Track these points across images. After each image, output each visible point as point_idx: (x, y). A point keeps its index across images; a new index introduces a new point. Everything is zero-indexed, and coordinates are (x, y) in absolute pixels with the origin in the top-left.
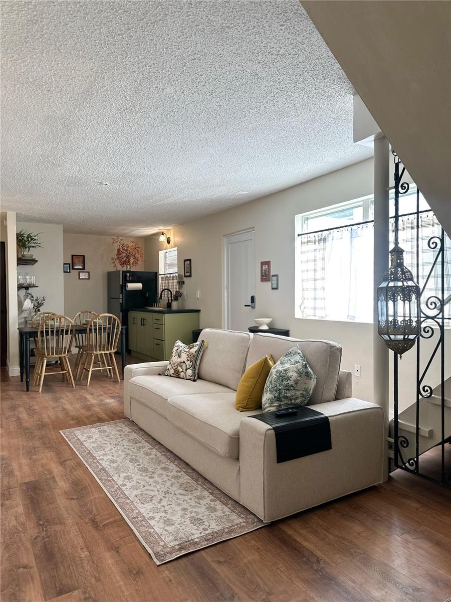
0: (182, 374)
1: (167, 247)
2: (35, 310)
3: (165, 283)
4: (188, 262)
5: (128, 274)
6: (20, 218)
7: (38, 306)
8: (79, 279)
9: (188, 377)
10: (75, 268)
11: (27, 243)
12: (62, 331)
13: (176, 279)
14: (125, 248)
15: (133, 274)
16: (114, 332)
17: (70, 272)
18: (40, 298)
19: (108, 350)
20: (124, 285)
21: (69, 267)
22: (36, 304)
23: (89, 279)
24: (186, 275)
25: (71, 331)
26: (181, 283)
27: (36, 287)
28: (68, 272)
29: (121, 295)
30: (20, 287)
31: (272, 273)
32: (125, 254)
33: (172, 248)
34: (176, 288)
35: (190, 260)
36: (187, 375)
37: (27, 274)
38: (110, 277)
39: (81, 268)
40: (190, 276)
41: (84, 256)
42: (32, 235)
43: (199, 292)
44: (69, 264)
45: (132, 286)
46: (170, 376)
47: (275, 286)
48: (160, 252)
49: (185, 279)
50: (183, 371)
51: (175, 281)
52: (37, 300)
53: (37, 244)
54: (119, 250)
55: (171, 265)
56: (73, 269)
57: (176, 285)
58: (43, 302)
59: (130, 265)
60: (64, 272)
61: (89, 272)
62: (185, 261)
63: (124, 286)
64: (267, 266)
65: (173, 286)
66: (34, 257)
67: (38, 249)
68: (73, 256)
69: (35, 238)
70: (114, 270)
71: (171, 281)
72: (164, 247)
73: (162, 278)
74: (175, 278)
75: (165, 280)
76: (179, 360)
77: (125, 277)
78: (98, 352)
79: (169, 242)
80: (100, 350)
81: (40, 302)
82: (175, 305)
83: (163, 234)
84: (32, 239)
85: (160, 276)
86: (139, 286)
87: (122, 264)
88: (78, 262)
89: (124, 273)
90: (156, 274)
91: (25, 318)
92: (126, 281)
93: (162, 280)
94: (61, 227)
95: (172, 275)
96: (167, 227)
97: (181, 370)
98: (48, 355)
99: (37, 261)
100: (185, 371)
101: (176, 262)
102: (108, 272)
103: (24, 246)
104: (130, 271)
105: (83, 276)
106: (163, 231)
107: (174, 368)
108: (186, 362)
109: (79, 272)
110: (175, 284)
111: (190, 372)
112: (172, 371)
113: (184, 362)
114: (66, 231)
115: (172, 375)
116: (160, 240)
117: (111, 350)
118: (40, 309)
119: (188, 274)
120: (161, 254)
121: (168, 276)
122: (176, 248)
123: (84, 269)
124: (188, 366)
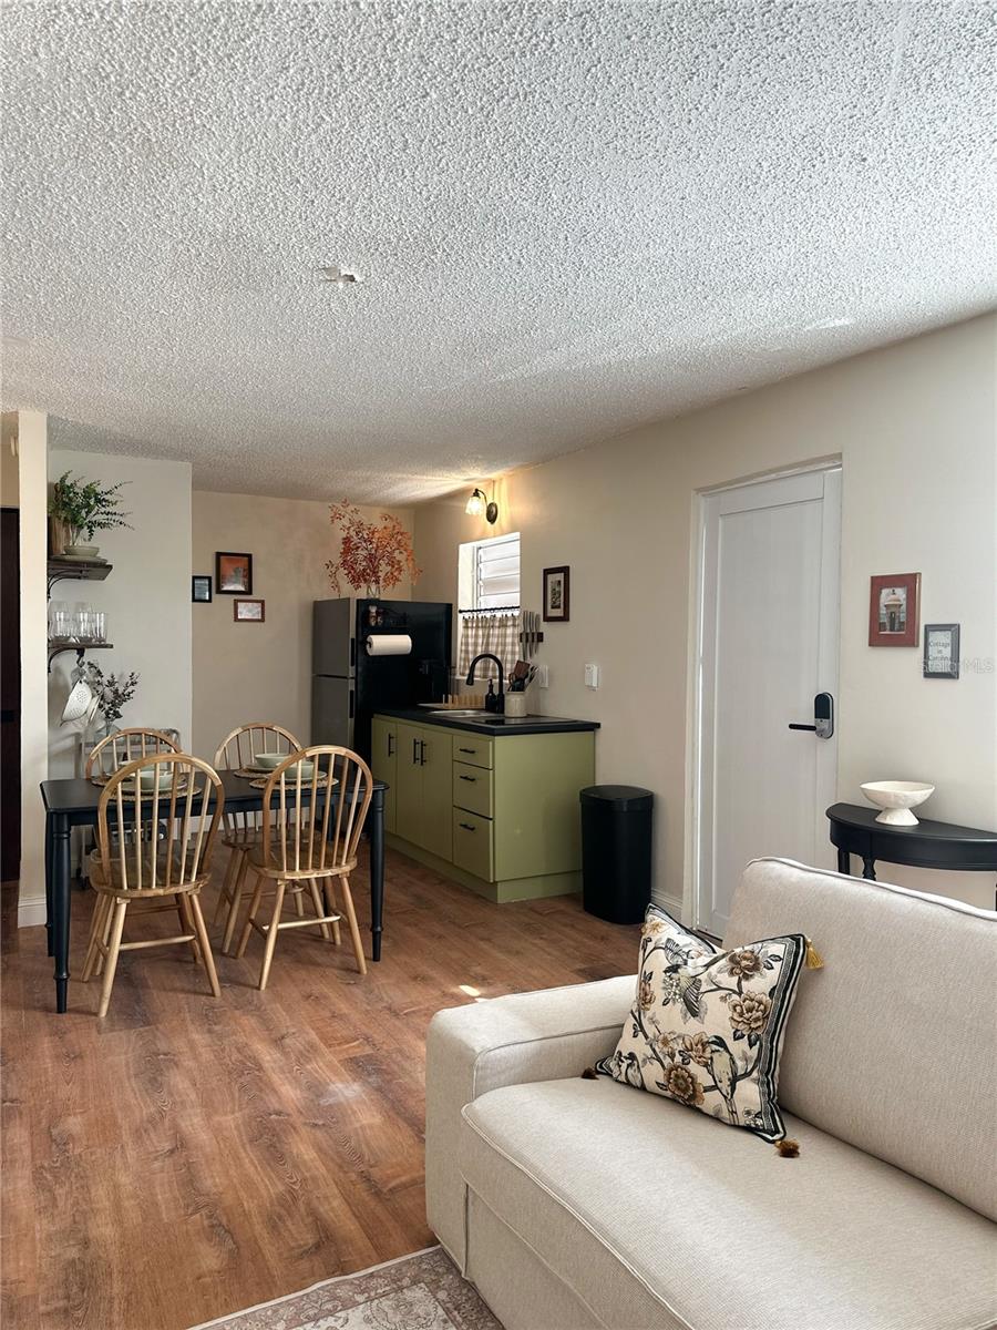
0: (711, 1101)
1: (484, 533)
2: (107, 713)
3: (476, 636)
4: (560, 577)
5: (373, 610)
6: (59, 436)
7: (113, 702)
8: (236, 619)
9: (743, 1120)
10: (226, 588)
11: (83, 513)
12: (181, 803)
13: (514, 625)
14: (365, 533)
15: (385, 607)
16: (350, 805)
17: (210, 601)
18: (121, 676)
19: (329, 865)
20: (360, 638)
21: (207, 587)
22: (109, 695)
23: (262, 620)
24: (549, 615)
25: (212, 803)
26: (532, 638)
27: (106, 646)
28: (205, 601)
29: (351, 672)
30: (57, 646)
31: (925, 618)
32: (365, 553)
33: (502, 534)
34: (513, 653)
35: (565, 570)
36: (740, 1109)
37: (81, 607)
38: (321, 614)
39: (243, 589)
40: (565, 618)
41: (250, 556)
42: (98, 490)
43: (595, 669)
44: (209, 578)
45: (383, 643)
46: (643, 1088)
47: (939, 665)
48: (461, 547)
49: (544, 627)
50: (715, 1087)
51: (509, 631)
52: (111, 684)
53: (117, 518)
54: (347, 541)
55: (495, 585)
56: (219, 591)
57: (513, 644)
58: (129, 690)
59: (377, 582)
60: (194, 600)
61: (262, 602)
62: (547, 572)
63: (361, 643)
64: (901, 593)
65: (505, 645)
66: (102, 555)
67: (116, 530)
68: (219, 555)
69: (107, 497)
70: (334, 596)
71: (496, 631)
72: (478, 533)
73: (466, 621)
74: (510, 623)
75: (477, 627)
76: (692, 1028)
77: (363, 616)
78: (298, 875)
79: (492, 517)
80: (303, 867)
81: (120, 692)
82: (515, 705)
83: (476, 494)
84: (98, 501)
85: (460, 616)
86: (401, 643)
87: (357, 579)
88: (233, 573)
89: (363, 604)
90: (448, 611)
91: (78, 736)
92: (366, 628)
93: (466, 627)
94: (185, 469)
95: (499, 614)
96: (490, 472)
97: (704, 1079)
98: (132, 887)
99: (111, 567)
100: (725, 1086)
101: (516, 574)
102: (315, 603)
103: (74, 522)
104: (378, 600)
105: (245, 611)
106: (476, 485)
107: (667, 1061)
108: (730, 1042)
109: (236, 602)
110: (509, 640)
111: (750, 1094)
112: (653, 1074)
113: (720, 1042)
114: (199, 484)
115: (651, 1085)
116: (467, 511)
117: (338, 864)
118: (121, 710)
119: (559, 613)
120: (465, 552)
121: (488, 615)
122: (517, 535)
123: (249, 591)
124: (740, 1064)
